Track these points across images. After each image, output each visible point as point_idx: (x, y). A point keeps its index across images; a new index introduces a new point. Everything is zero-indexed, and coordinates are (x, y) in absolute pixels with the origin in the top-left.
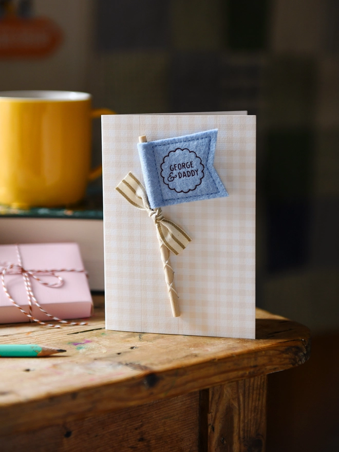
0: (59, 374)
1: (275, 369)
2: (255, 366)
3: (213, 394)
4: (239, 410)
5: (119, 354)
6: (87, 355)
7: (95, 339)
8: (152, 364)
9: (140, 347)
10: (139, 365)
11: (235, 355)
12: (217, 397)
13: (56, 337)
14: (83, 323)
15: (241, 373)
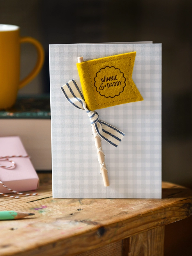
0: (36, 230)
1: (176, 219)
2: (165, 218)
3: (132, 239)
4: (148, 249)
5: (71, 214)
6: (49, 216)
7: (48, 204)
8: (99, 220)
9: (84, 209)
10: (90, 221)
11: (152, 211)
12: (134, 241)
13: (21, 205)
14: (34, 194)
15: (156, 223)
